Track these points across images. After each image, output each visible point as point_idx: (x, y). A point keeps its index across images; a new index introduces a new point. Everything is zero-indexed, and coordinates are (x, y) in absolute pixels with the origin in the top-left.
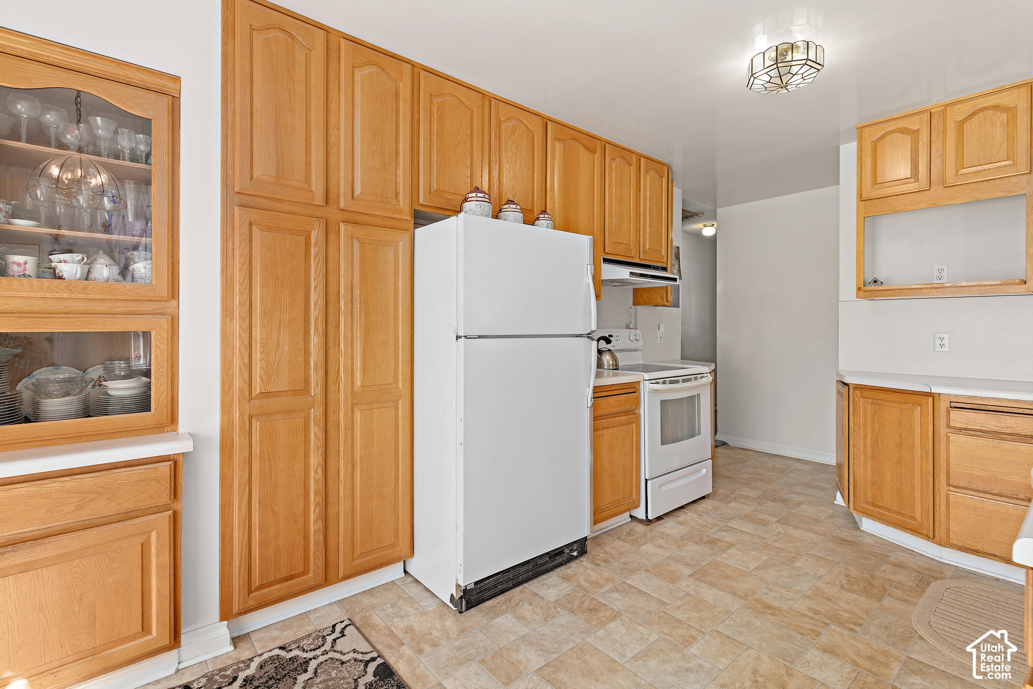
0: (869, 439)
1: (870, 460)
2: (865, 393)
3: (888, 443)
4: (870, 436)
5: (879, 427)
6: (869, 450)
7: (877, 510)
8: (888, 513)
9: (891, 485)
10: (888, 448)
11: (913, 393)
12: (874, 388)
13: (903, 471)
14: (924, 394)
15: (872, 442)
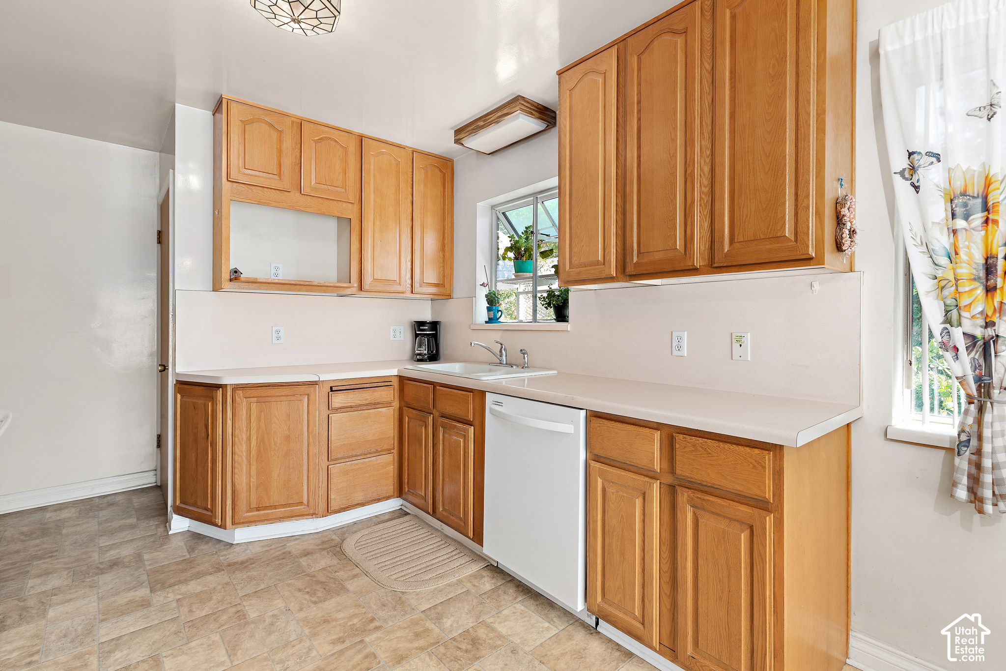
0: (253, 440)
1: (255, 463)
2: (249, 392)
3: (276, 439)
4: (255, 438)
5: (265, 425)
6: (254, 452)
7: (262, 512)
8: (274, 511)
9: (278, 481)
10: (275, 443)
11: (299, 384)
12: (257, 386)
13: (291, 462)
14: (310, 383)
15: (257, 443)
